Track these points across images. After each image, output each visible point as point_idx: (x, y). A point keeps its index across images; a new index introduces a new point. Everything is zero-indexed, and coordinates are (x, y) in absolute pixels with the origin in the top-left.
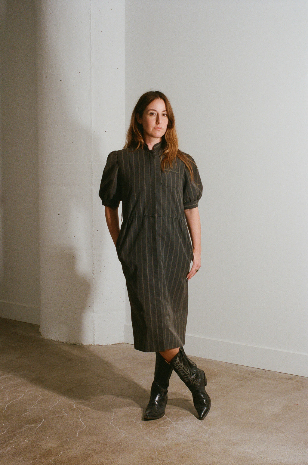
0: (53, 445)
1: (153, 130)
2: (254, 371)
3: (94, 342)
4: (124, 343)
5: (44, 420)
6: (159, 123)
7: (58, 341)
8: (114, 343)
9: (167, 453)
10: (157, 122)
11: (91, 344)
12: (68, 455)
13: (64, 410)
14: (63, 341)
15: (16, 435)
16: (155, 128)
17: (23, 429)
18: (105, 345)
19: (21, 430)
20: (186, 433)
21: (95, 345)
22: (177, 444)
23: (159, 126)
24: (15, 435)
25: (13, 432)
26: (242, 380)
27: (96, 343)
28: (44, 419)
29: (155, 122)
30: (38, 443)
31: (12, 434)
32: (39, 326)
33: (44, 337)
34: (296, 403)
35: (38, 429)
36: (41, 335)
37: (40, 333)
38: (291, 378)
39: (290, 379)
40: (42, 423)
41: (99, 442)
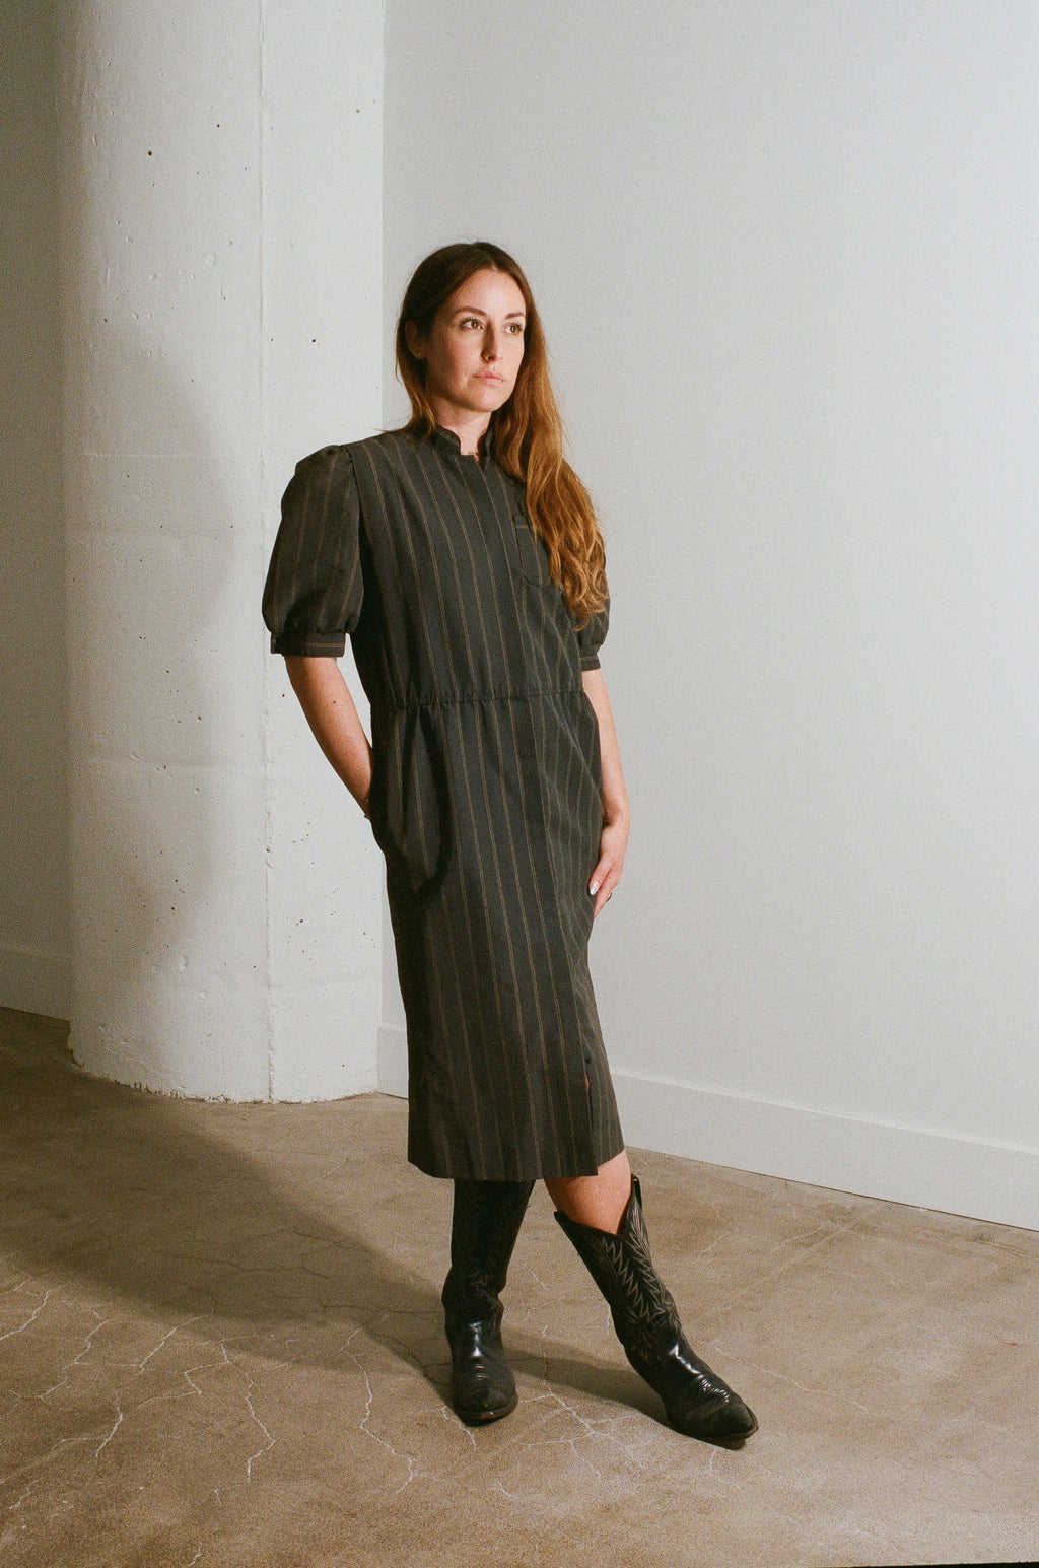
0: (164, 1521)
1: (470, 384)
2: (849, 1206)
3: (270, 1090)
4: (376, 1094)
5: (124, 1417)
6: (492, 358)
7: (138, 1086)
8: (340, 1096)
9: (573, 1546)
10: (488, 353)
11: (258, 1098)
12: (224, 1558)
13: (190, 1374)
14: (158, 1089)
15: (28, 1482)
16: (476, 376)
17: (53, 1455)
18: (309, 1101)
19: (46, 1459)
20: (634, 1464)
21: (275, 1102)
22: (607, 1509)
23: (493, 367)
24: (25, 1479)
25: (15, 1467)
26: (808, 1246)
27: (279, 1096)
28: (121, 1410)
29: (479, 352)
30: (110, 1510)
31: (15, 1474)
32: (65, 1026)
33: (86, 1069)
34: (1010, 1339)
35: (103, 1453)
36: (74, 1062)
37: (72, 1051)
38: (984, 1233)
39: (980, 1239)
40: (115, 1428)
41: (329, 1505)
